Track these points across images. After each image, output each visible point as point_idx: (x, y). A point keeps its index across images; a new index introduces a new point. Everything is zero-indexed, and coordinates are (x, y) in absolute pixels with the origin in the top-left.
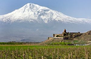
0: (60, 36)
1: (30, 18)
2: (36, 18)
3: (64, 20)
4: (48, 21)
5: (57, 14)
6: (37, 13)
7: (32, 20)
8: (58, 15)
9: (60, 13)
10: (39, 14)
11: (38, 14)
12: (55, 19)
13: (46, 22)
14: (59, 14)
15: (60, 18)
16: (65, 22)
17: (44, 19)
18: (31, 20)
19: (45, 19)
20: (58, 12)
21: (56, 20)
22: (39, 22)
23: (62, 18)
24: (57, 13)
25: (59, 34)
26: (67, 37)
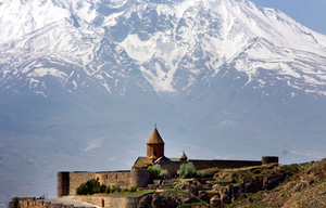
0: (110, 185)
1: (35, 54)
2: (85, 56)
3: (308, 70)
4: (181, 75)
5: (253, 26)
6: (94, 15)
7: (53, 71)
8: (260, 33)
9: (271, 16)
10: (111, 21)
11: (97, 22)
12: (233, 64)
13: (164, 83)
14: (266, 27)
15: (275, 56)
16: (308, 86)
17: (147, 58)
18: (42, 72)
19: (155, 60)
20: (256, 11)
21: (240, 66)
22: (110, 82)
23: (291, 57)
24: (249, 15)
25: (106, 175)
26: (160, 199)
